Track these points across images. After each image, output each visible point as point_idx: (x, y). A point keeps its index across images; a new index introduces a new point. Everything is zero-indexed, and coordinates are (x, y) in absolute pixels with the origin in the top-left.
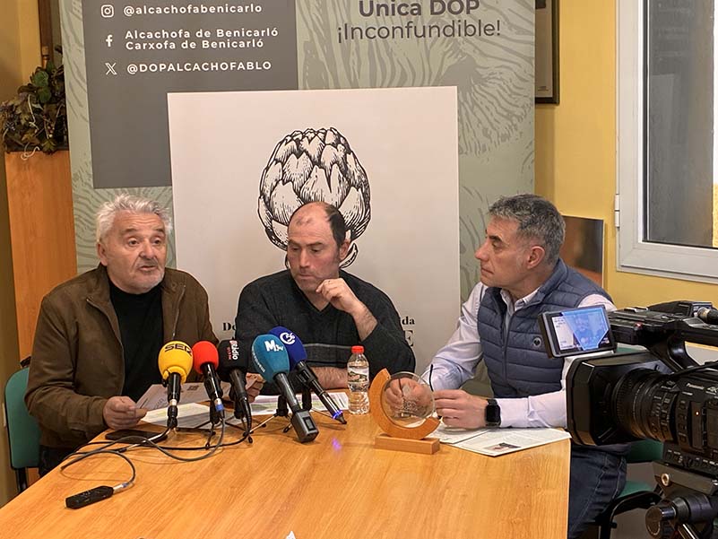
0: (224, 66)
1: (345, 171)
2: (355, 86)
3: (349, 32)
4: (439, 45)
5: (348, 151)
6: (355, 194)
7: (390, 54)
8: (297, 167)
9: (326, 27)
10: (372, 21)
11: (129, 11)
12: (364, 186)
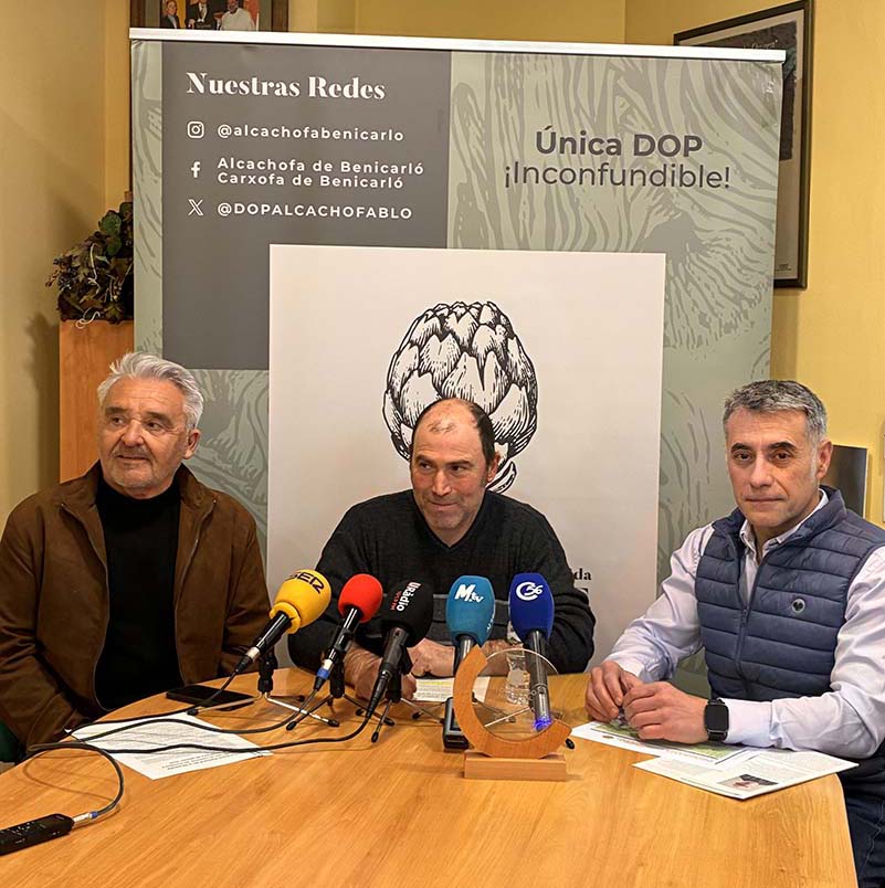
0: (348, 212)
1: (504, 362)
2: (524, 246)
3: (520, 173)
4: (645, 196)
5: (510, 334)
6: (516, 395)
7: (575, 205)
8: (440, 353)
9: (490, 169)
10: (552, 159)
11: (224, 131)
12: (529, 383)
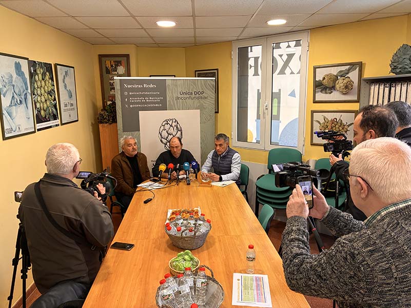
0: (151, 105)
1: (177, 128)
2: (179, 109)
3: (178, 98)
4: (196, 101)
5: (178, 123)
6: (179, 132)
7: (186, 103)
8: (167, 127)
9: (173, 97)
10: (182, 96)
11: (131, 93)
